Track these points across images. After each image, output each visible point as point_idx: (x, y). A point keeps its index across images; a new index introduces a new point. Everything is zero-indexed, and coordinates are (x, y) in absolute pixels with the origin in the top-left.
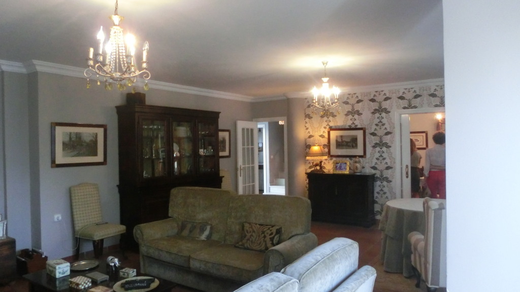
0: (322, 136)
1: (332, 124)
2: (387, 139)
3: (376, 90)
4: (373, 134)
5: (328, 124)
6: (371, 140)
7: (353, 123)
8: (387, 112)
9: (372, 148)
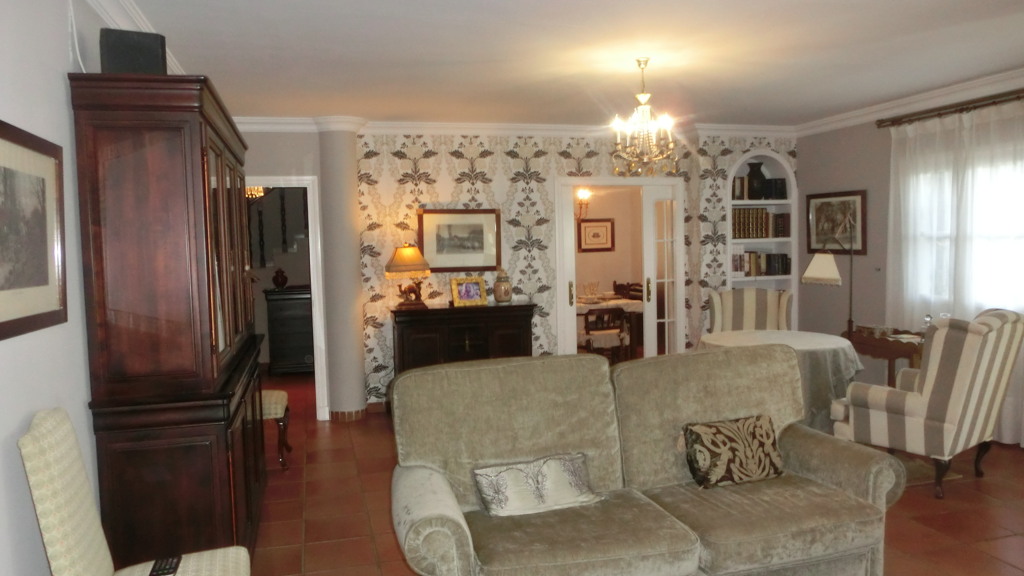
0: (402, 226)
1: (425, 199)
2: (539, 233)
3: (520, 133)
4: (515, 223)
5: (417, 200)
6: (512, 235)
7: (473, 199)
8: (540, 180)
9: (511, 251)
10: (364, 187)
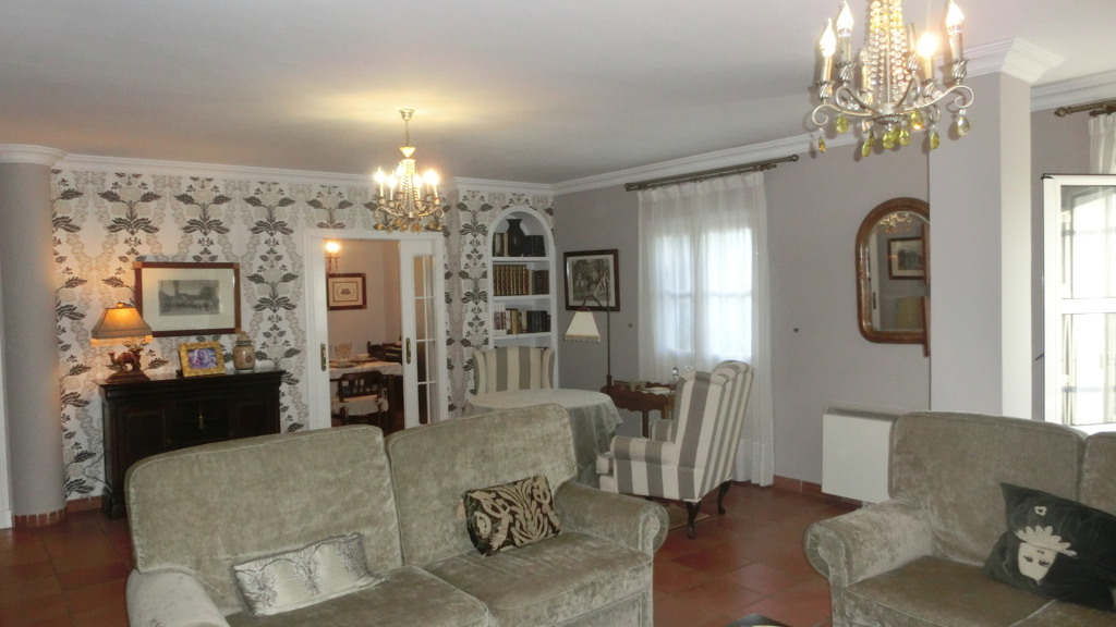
0: (114, 282)
1: (145, 250)
2: (286, 290)
3: (263, 179)
4: (257, 279)
5: (133, 251)
6: (253, 293)
7: (206, 251)
8: (287, 231)
9: (253, 311)
10: (61, 234)
